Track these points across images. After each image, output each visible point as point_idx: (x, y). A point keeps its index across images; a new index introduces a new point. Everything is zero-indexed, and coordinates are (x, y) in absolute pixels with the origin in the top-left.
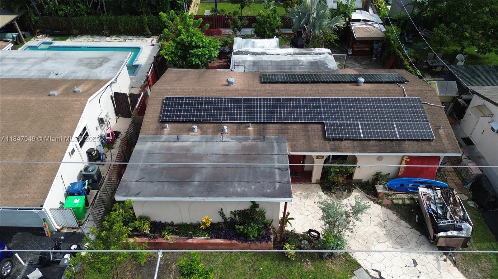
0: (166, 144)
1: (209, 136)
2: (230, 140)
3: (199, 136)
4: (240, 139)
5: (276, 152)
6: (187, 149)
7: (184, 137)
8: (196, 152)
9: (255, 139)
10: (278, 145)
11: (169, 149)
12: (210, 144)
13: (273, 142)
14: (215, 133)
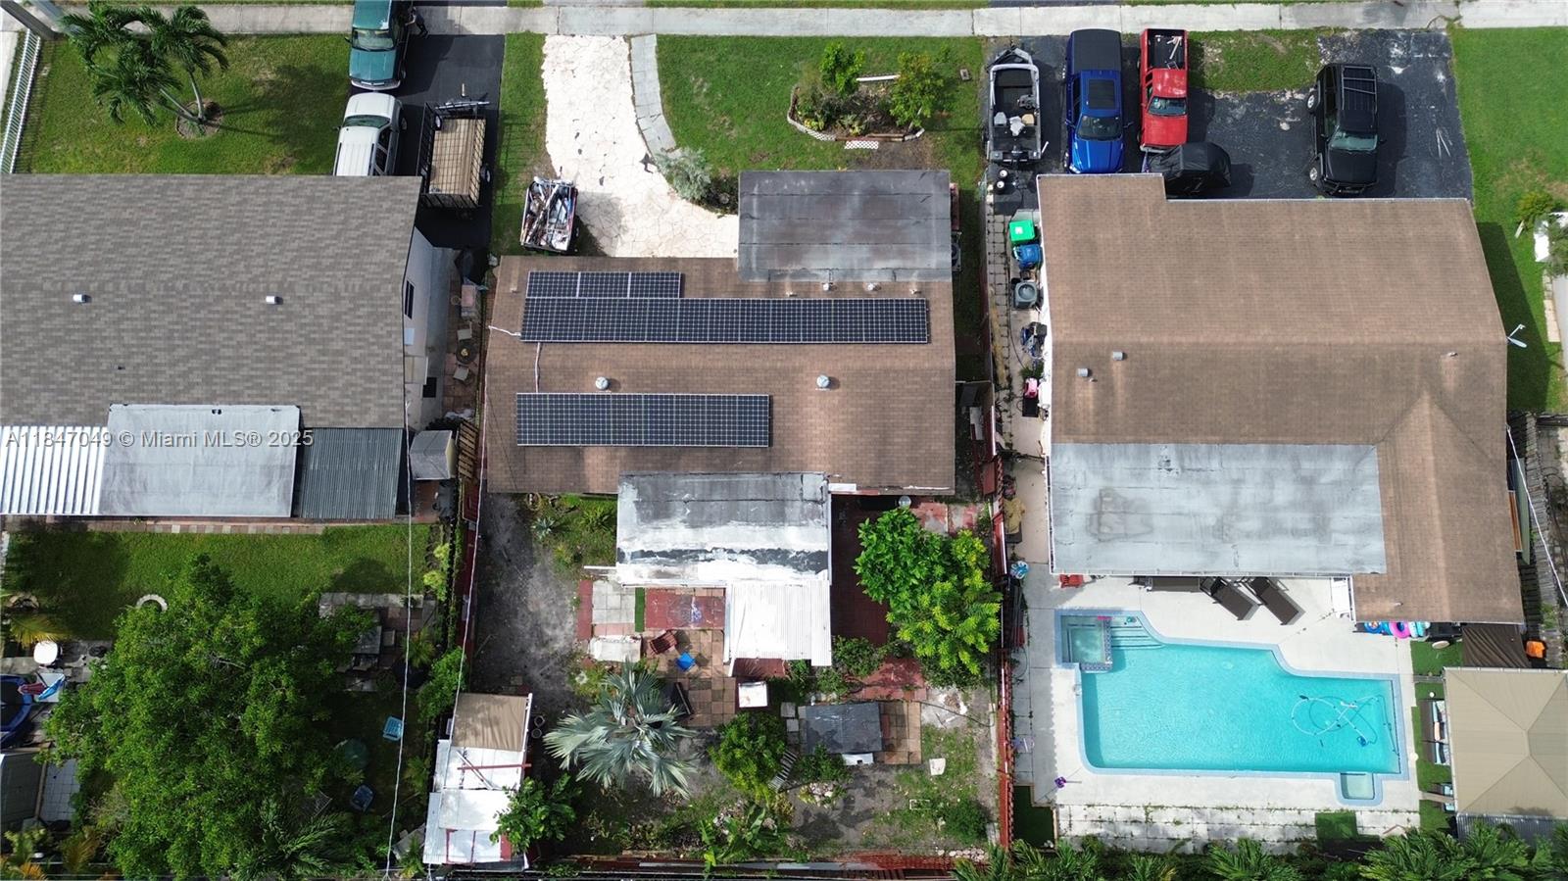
0: (909, 264)
1: (849, 280)
2: (819, 273)
3: (864, 280)
4: (804, 276)
5: (754, 249)
6: (879, 254)
7: (886, 279)
8: (865, 248)
9: (783, 276)
10: (749, 263)
11: (902, 254)
12: (847, 265)
13: (757, 268)
14: (842, 285)
